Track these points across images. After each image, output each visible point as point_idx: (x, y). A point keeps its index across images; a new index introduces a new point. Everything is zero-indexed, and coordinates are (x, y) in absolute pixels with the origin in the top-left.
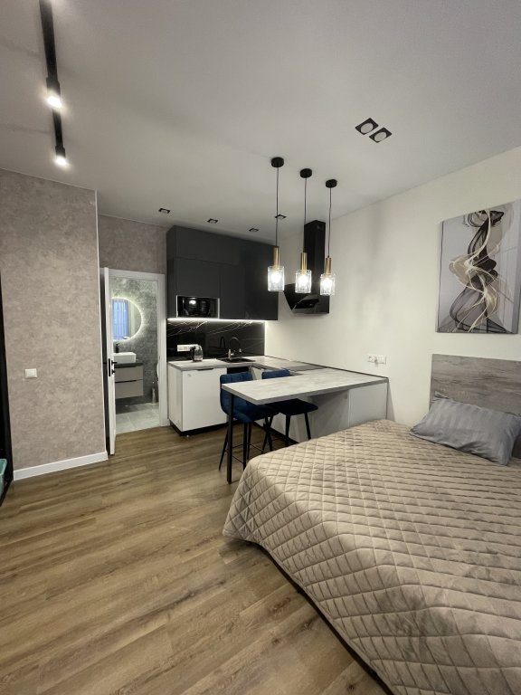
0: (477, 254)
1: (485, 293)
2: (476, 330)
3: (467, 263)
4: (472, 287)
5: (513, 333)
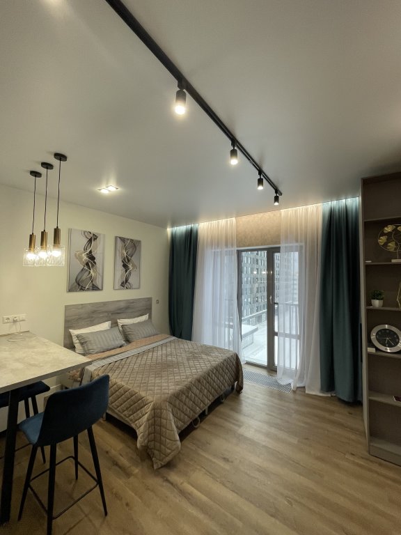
0: (88, 252)
1: (92, 271)
2: (88, 289)
3: (83, 255)
4: (86, 268)
5: (102, 290)
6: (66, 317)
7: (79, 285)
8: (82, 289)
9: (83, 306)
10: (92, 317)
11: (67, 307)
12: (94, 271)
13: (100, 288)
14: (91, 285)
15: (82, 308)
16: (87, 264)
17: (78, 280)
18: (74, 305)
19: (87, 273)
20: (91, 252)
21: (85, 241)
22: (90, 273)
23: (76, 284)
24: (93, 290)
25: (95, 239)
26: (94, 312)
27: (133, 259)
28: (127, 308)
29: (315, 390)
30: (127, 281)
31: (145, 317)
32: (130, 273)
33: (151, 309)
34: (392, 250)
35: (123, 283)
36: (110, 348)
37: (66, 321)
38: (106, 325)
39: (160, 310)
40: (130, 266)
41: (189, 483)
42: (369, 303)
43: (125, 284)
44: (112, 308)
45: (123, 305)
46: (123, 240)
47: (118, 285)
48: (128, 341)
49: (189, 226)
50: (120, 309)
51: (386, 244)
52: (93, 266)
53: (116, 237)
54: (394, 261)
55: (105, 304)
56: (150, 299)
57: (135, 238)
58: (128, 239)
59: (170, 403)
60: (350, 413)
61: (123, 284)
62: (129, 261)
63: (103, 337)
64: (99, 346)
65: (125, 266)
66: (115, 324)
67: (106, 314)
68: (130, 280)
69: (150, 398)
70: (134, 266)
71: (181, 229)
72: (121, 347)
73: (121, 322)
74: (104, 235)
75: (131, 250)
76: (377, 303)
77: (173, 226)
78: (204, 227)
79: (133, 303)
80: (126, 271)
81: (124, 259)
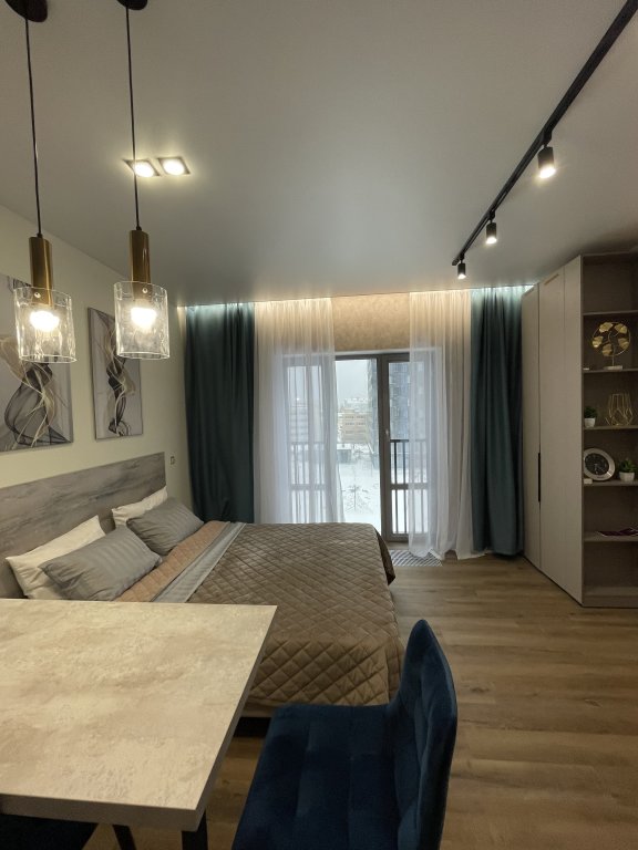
1: (44, 394)
2: (40, 443)
4: (29, 385)
5: (71, 441)
7: (14, 430)
8: (25, 443)
10: (56, 514)
12: (48, 394)
13: (68, 439)
14: (46, 431)
15: (30, 493)
16: (30, 374)
17: (11, 417)
18: (8, 489)
19: (33, 399)
22: (39, 398)
23: (7, 430)
24: (51, 443)
26: (59, 500)
27: (127, 366)
28: (125, 480)
30: (119, 418)
32: (124, 400)
33: (165, 476)
34: (607, 355)
35: (112, 424)
38: (92, 529)
39: (176, 473)
40: (123, 383)
43: (116, 425)
44: (96, 484)
45: (116, 474)
46: (105, 318)
47: (103, 430)
48: (164, 554)
50: (112, 485)
51: (601, 347)
52: (45, 379)
53: (89, 310)
56: (160, 457)
61: (112, 427)
62: (119, 371)
65: (114, 383)
66: (109, 524)
67: (85, 501)
68: (125, 417)
70: (129, 383)
72: (155, 567)
73: (124, 513)
77: (189, 302)
78: (266, 310)
79: (135, 467)
80: (117, 396)
81: (111, 368)
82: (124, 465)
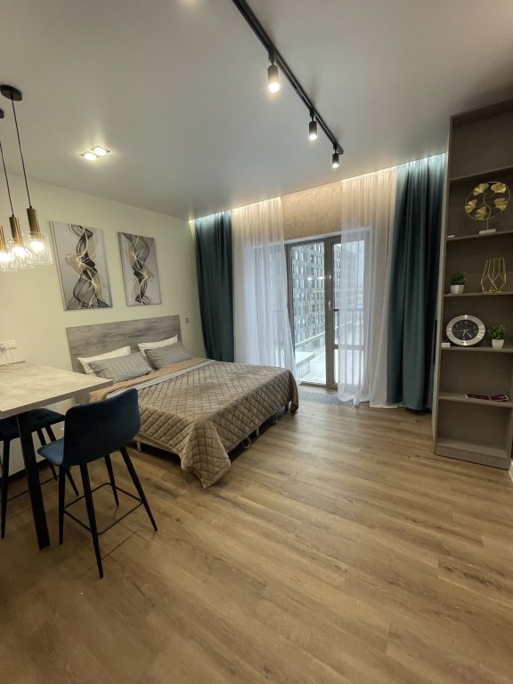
0: (83, 255)
1: (93, 282)
2: (93, 306)
3: (77, 259)
4: (84, 277)
5: (111, 306)
6: (70, 343)
7: (78, 299)
8: (85, 306)
9: (90, 328)
10: (105, 342)
11: (68, 330)
12: (96, 282)
13: (109, 304)
14: (96, 300)
15: (89, 330)
16: (85, 272)
17: (76, 294)
18: (78, 327)
19: (87, 285)
20: (86, 255)
21: (76, 240)
22: (91, 284)
23: (74, 299)
24: (99, 306)
25: (89, 237)
26: (105, 335)
27: (147, 264)
28: (149, 329)
29: (381, 403)
30: (142, 294)
31: (173, 340)
32: (145, 284)
33: (179, 330)
34: (481, 219)
35: (138, 297)
36: (133, 376)
37: (72, 348)
38: (125, 351)
39: (191, 330)
40: (144, 274)
41: (243, 496)
42: (447, 290)
43: (141, 297)
44: (129, 329)
45: (142, 325)
46: (129, 237)
47: (132, 300)
48: (156, 368)
49: (219, 215)
50: (139, 331)
51: (474, 212)
52: (93, 274)
53: (119, 234)
54: (482, 233)
55: (118, 324)
56: (176, 318)
57: (146, 234)
58: (136, 237)
59: (214, 421)
60: (418, 421)
61: (138, 299)
62: (141, 267)
63: (123, 364)
64: (120, 374)
65: (137, 274)
66: (135, 349)
67: (122, 337)
68: (147, 293)
69: (190, 419)
70: (150, 274)
71: (208, 220)
72: (147, 374)
73: (144, 346)
74: (102, 231)
75: (142, 251)
76: (456, 289)
77: (196, 216)
78: (240, 214)
79: (155, 322)
80: (140, 281)
81: (135, 265)
82: (147, 321)
